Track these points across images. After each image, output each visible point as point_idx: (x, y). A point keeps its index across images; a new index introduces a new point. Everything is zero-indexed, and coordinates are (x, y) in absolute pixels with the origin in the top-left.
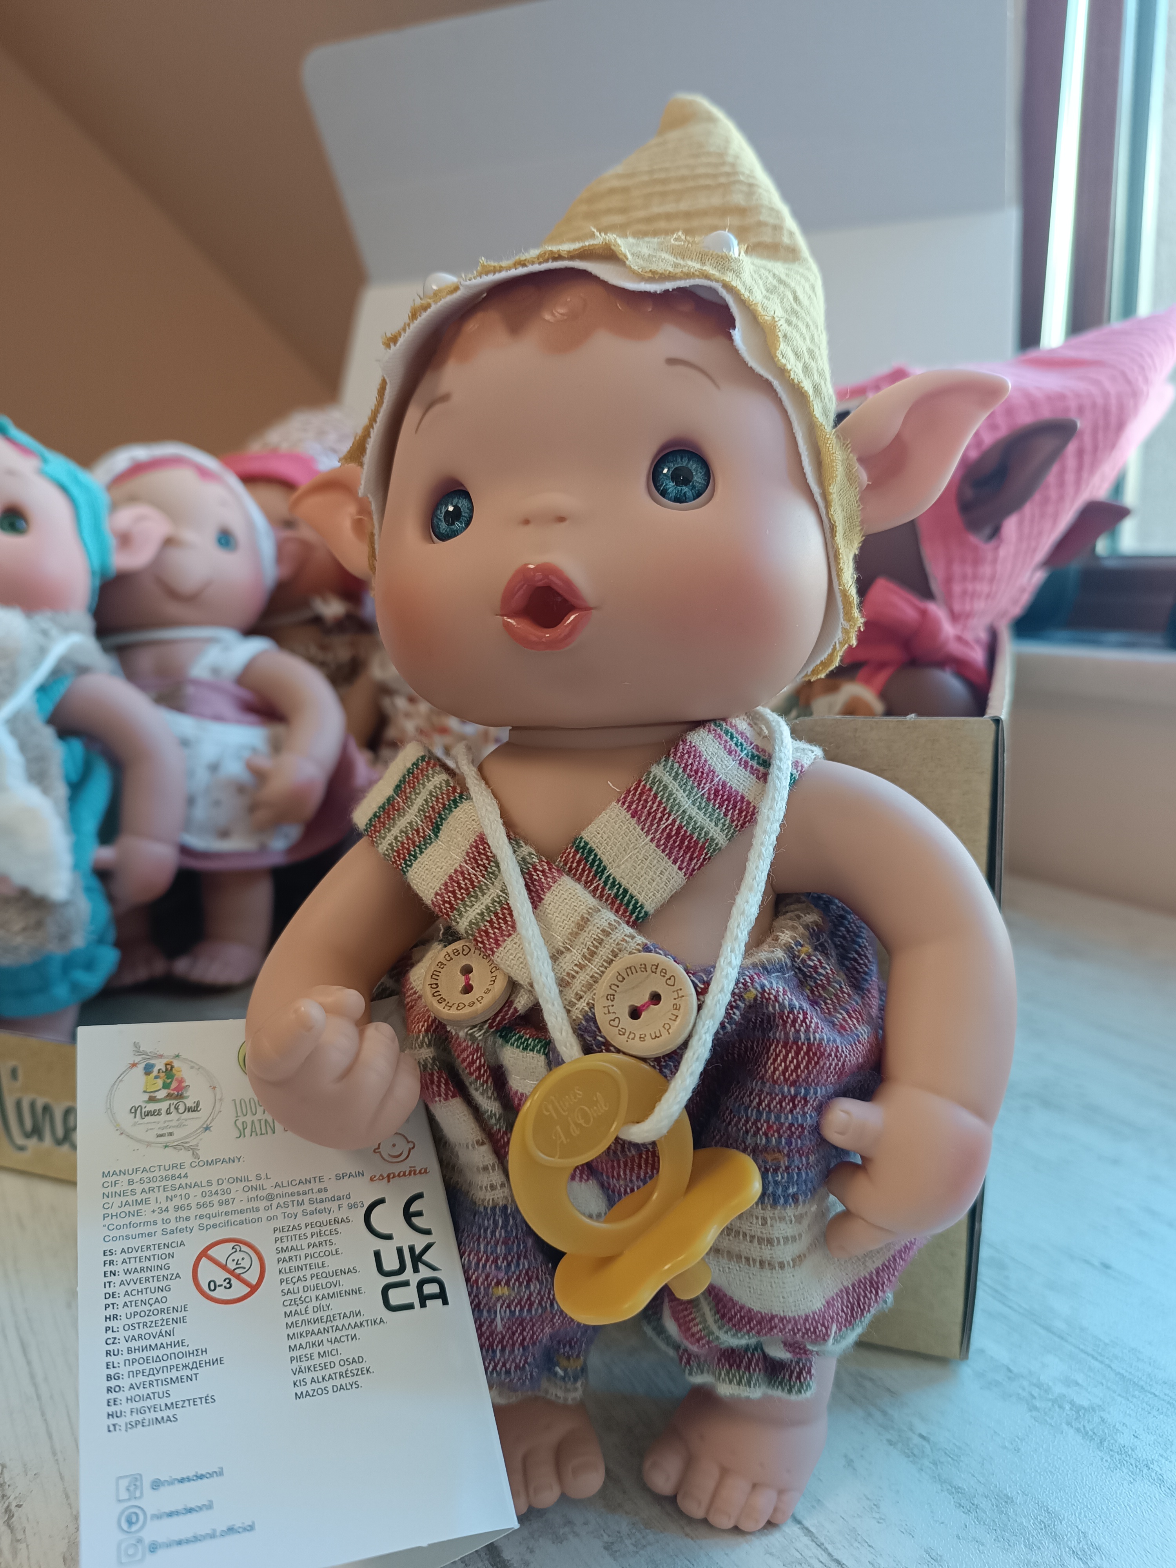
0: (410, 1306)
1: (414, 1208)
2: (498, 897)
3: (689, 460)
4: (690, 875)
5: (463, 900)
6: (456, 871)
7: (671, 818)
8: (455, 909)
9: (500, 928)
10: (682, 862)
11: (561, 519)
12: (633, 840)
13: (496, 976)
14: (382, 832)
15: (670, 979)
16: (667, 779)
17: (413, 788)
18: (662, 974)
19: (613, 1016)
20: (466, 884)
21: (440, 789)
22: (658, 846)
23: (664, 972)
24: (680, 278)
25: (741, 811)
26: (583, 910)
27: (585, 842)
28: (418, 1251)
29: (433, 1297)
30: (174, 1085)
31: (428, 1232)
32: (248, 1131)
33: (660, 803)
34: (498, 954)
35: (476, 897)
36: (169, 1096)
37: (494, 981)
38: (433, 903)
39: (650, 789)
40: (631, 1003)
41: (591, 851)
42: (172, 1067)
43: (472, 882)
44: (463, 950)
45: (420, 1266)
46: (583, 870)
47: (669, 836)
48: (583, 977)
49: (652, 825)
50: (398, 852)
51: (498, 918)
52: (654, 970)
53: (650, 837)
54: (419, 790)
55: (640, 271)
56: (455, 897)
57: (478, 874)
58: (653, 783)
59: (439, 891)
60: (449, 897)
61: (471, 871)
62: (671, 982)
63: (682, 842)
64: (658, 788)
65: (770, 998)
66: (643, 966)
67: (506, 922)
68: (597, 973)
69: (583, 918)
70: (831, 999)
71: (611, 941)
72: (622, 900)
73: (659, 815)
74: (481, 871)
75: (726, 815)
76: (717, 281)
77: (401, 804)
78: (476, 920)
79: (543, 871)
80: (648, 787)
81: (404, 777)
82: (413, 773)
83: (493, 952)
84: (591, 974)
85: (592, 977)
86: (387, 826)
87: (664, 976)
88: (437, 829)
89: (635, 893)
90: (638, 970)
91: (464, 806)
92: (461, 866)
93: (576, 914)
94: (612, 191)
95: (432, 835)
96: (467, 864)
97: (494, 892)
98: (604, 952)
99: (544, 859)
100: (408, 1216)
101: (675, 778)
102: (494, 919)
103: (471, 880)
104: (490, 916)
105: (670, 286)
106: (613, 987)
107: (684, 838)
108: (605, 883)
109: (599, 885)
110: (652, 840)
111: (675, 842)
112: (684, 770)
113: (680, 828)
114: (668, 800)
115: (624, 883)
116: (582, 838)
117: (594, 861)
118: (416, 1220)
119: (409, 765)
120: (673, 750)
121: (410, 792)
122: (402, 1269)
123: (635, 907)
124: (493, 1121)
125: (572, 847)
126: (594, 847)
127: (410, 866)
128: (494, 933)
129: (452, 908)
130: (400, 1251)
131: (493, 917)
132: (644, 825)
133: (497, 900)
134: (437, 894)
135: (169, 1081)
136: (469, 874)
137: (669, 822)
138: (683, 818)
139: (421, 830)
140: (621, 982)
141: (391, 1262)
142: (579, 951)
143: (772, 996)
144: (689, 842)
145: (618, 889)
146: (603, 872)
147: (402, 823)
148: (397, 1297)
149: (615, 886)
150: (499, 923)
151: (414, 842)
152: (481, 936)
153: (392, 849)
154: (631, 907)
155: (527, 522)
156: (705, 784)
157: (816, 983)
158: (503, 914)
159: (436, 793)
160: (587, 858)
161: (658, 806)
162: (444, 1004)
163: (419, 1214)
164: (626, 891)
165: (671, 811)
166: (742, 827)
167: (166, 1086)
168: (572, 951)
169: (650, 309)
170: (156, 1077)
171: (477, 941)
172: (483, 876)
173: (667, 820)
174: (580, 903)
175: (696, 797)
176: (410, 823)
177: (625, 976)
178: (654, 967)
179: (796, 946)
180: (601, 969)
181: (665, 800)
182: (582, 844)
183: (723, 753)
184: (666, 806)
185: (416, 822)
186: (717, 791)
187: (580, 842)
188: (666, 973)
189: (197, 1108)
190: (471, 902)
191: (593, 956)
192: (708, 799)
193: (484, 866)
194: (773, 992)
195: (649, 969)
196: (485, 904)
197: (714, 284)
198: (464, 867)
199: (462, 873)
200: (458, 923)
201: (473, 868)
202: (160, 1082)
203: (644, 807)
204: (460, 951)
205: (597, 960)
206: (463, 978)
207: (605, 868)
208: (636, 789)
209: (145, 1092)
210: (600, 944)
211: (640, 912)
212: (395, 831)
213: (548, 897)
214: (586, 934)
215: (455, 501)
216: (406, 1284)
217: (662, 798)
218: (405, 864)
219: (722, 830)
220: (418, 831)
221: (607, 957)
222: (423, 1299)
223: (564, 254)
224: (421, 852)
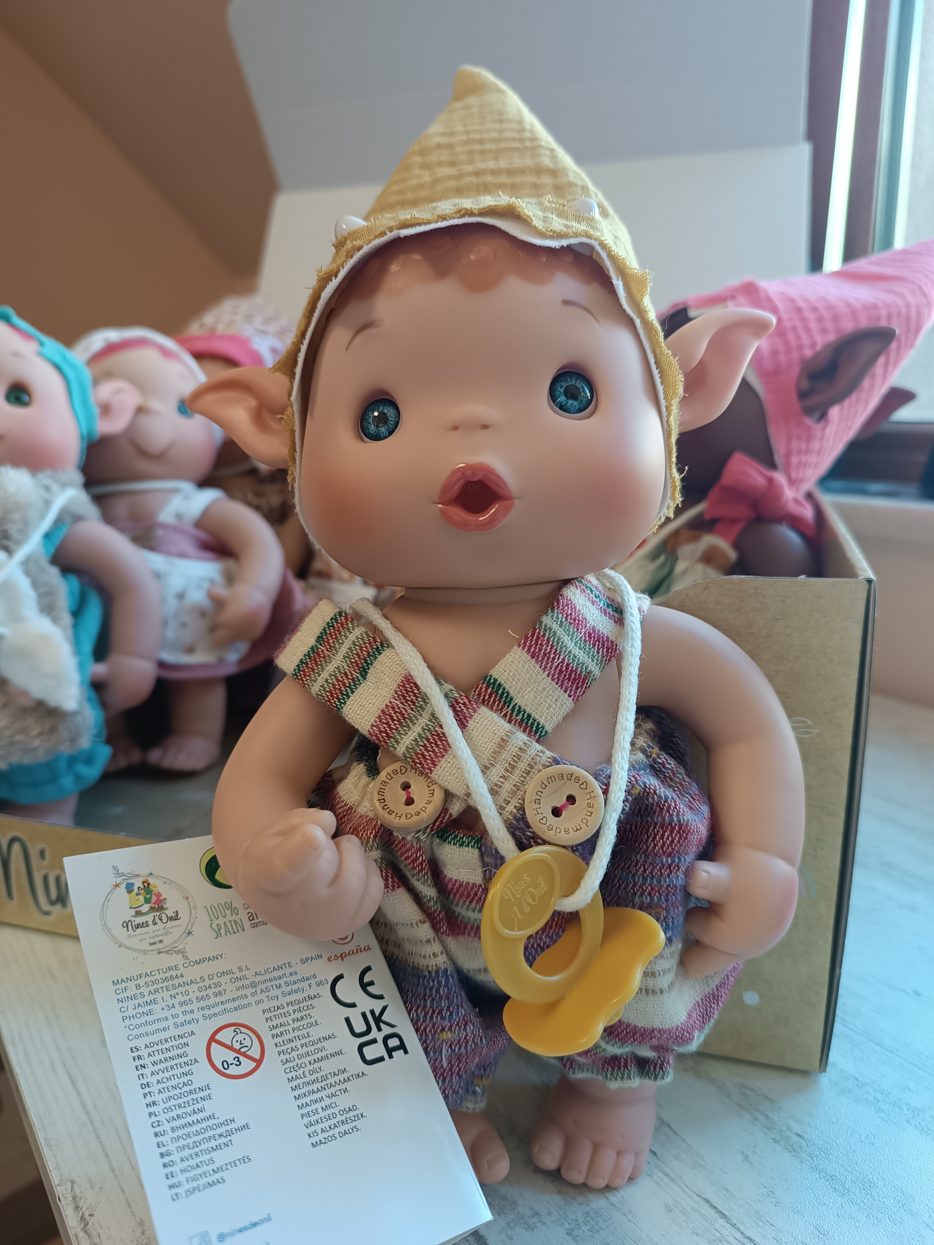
0: (381, 1059)
1: (366, 979)
2: (427, 726)
3: (576, 379)
4: (576, 700)
5: (397, 729)
6: (387, 706)
7: (562, 657)
8: (391, 737)
9: (434, 751)
10: (571, 691)
11: (485, 427)
12: (534, 676)
13: (433, 790)
14: (312, 675)
15: (583, 784)
16: (555, 627)
17: (336, 638)
18: (576, 781)
19: (541, 816)
20: (397, 717)
21: (362, 639)
22: (553, 680)
23: (578, 779)
24: (572, 237)
25: (608, 649)
26: (501, 733)
27: (494, 679)
28: (377, 1013)
29: (396, 1049)
30: (154, 899)
31: (381, 997)
32: (223, 932)
33: (552, 646)
34: (436, 772)
35: (408, 727)
36: (152, 909)
37: (433, 794)
38: (370, 734)
39: (544, 636)
40: (553, 805)
41: (500, 685)
42: (149, 884)
43: (403, 715)
44: (401, 770)
45: (382, 1025)
46: (494, 701)
47: (561, 671)
48: (508, 786)
49: (547, 663)
50: (330, 692)
51: (431, 743)
52: (570, 778)
53: (546, 673)
54: (342, 640)
55: (544, 230)
56: (389, 727)
57: (407, 708)
58: (545, 630)
59: (374, 723)
60: (384, 728)
61: (400, 705)
62: (584, 786)
63: (570, 676)
64: (549, 634)
65: (650, 792)
66: (561, 775)
67: (437, 746)
68: (519, 782)
69: (503, 740)
70: (677, 787)
71: (528, 756)
72: (527, 723)
73: (552, 656)
74: (409, 705)
75: (598, 653)
76: (595, 240)
77: (325, 652)
78: (412, 745)
79: (464, 704)
80: (542, 634)
81: (324, 629)
82: (333, 626)
83: (431, 771)
84: (514, 784)
85: (515, 785)
86: (316, 671)
87: (578, 782)
88: (364, 673)
89: (537, 717)
90: (557, 779)
91: (387, 653)
92: (391, 702)
93: (496, 736)
94: (439, 146)
95: (360, 678)
96: (396, 700)
97: (423, 721)
98: (522, 766)
99: (462, 693)
100: (364, 986)
101: (561, 626)
102: (428, 745)
103: (401, 713)
104: (423, 741)
105: (565, 243)
106: (539, 793)
107: (572, 672)
108: (513, 710)
109: (507, 712)
110: (548, 675)
111: (565, 676)
112: (566, 619)
113: (568, 665)
114: (558, 643)
115: (528, 710)
116: (491, 676)
117: (503, 693)
118: (369, 989)
119: (328, 619)
120: (556, 604)
121: (333, 642)
122: (368, 1031)
123: (538, 728)
124: (432, 903)
125: (483, 683)
126: (503, 682)
127: (345, 704)
128: (430, 755)
129: (388, 736)
130: (364, 1015)
131: (426, 742)
132: (542, 663)
133: (427, 728)
134: (372, 726)
135: (148, 896)
136: (399, 708)
137: (560, 660)
138: (570, 657)
139: (348, 673)
140: (544, 789)
141: (360, 1027)
142: (502, 766)
143: (651, 790)
144: (575, 675)
145: (523, 715)
146: (510, 702)
147: (330, 668)
148: (371, 1052)
149: (520, 712)
150: (432, 747)
151: (344, 684)
152: (419, 759)
153: (325, 690)
154: (534, 728)
155: (455, 428)
156: (581, 629)
157: (665, 775)
158: (434, 739)
159: (358, 642)
160: (497, 692)
161: (551, 648)
162: (394, 815)
163: (372, 983)
164: (529, 716)
165: (561, 652)
166: (609, 660)
167: (147, 901)
168: (496, 766)
169: (544, 260)
170: (137, 894)
171: (415, 763)
172: (412, 710)
173: (558, 659)
174: (498, 728)
175: (577, 640)
176: (338, 668)
177: (547, 784)
178: (570, 776)
179: (648, 748)
180: (522, 779)
181: (555, 643)
182: (492, 681)
183: (589, 604)
184: (557, 648)
185: (343, 667)
186: (590, 634)
187: (490, 679)
188: (579, 780)
189: (177, 916)
190: (404, 731)
191: (513, 769)
192: (585, 641)
193: (412, 701)
194: (652, 787)
195: (565, 778)
196: (417, 732)
197: (593, 242)
198: (394, 702)
199: (393, 708)
200: (395, 748)
201: (402, 703)
202: (141, 898)
203: (540, 650)
204: (399, 771)
205: (517, 772)
206: (404, 792)
207: (512, 699)
208: (533, 636)
209: (131, 908)
210: (519, 759)
211: (541, 732)
212: (325, 675)
213: (471, 724)
214: (506, 752)
215: (381, 409)
216: (374, 1041)
217: (553, 642)
218: (339, 701)
219: (597, 665)
220: (346, 674)
221: (526, 769)
222: (390, 1052)
223: (476, 212)
224: (353, 692)
